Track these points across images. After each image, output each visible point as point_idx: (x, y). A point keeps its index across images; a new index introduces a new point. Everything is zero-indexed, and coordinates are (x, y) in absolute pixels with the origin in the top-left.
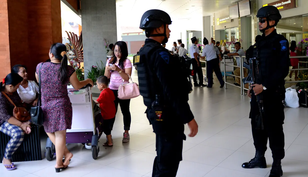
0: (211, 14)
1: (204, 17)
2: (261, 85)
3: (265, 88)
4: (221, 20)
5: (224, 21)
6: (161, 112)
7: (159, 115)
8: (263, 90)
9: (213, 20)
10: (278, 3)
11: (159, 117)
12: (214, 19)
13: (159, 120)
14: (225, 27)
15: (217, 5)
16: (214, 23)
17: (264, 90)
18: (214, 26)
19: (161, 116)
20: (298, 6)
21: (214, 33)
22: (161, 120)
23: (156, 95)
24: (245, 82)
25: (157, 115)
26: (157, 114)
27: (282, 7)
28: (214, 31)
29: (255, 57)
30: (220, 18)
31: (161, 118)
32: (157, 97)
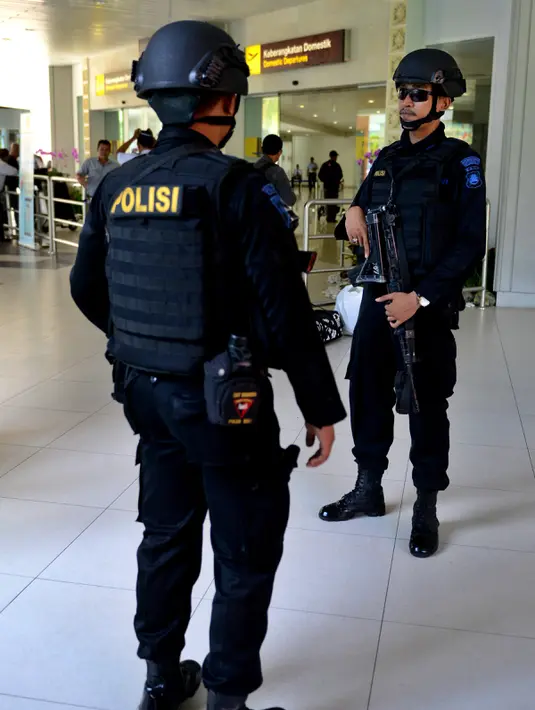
0: (77, 59)
1: (53, 69)
2: (413, 294)
3: (425, 302)
4: (109, 81)
5: (120, 83)
6: (254, 394)
7: (243, 403)
8: (417, 307)
9: (84, 79)
10: (291, 46)
11: (241, 411)
12: (87, 76)
13: (239, 421)
14: (124, 102)
15: (98, 31)
16: (87, 90)
17: (422, 307)
18: (85, 97)
19: (251, 407)
20: (349, 57)
21: (86, 117)
22: (246, 421)
23: (234, 337)
24: (358, 281)
25: (237, 405)
26: (238, 401)
27: (305, 58)
28: (86, 111)
29: (383, 204)
30: (108, 75)
31: (248, 414)
32: (233, 342)
